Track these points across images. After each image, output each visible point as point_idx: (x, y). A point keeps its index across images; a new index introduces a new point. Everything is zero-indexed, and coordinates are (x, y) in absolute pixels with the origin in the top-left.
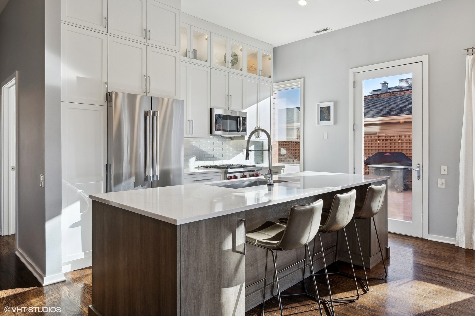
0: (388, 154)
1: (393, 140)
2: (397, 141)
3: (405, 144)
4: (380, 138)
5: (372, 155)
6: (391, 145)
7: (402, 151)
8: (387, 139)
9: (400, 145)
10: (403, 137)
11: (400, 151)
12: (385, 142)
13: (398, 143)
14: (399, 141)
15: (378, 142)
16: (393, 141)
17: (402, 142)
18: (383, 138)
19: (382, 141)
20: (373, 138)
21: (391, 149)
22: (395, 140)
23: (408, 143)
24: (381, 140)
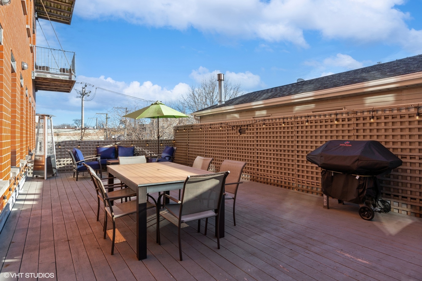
0: (347, 144)
1: (362, 119)
2: (368, 121)
3: (383, 124)
4: (339, 116)
5: (321, 145)
6: (357, 128)
7: (377, 138)
8: (350, 116)
9: (375, 126)
10: (380, 113)
11: (375, 139)
12: (346, 122)
13: (371, 124)
14: (372, 120)
15: (336, 122)
16: (361, 121)
17: (379, 121)
18: (344, 116)
19: (343, 121)
20: (327, 116)
21: (357, 134)
22: (364, 119)
23: (389, 122)
24: (341, 120)
